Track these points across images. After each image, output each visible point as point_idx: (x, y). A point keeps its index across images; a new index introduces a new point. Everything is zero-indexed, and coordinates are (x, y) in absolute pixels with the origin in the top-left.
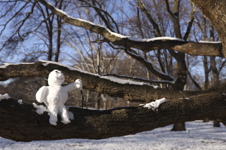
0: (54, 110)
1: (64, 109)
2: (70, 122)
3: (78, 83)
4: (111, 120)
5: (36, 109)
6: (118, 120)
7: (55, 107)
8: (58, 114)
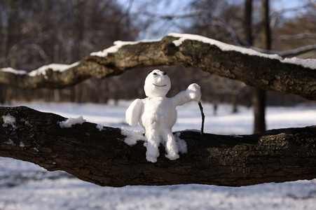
0: (153, 138)
1: (168, 136)
2: (178, 157)
3: (192, 91)
4: (253, 153)
5: (125, 137)
6: (266, 153)
7: (155, 133)
8: (161, 144)
